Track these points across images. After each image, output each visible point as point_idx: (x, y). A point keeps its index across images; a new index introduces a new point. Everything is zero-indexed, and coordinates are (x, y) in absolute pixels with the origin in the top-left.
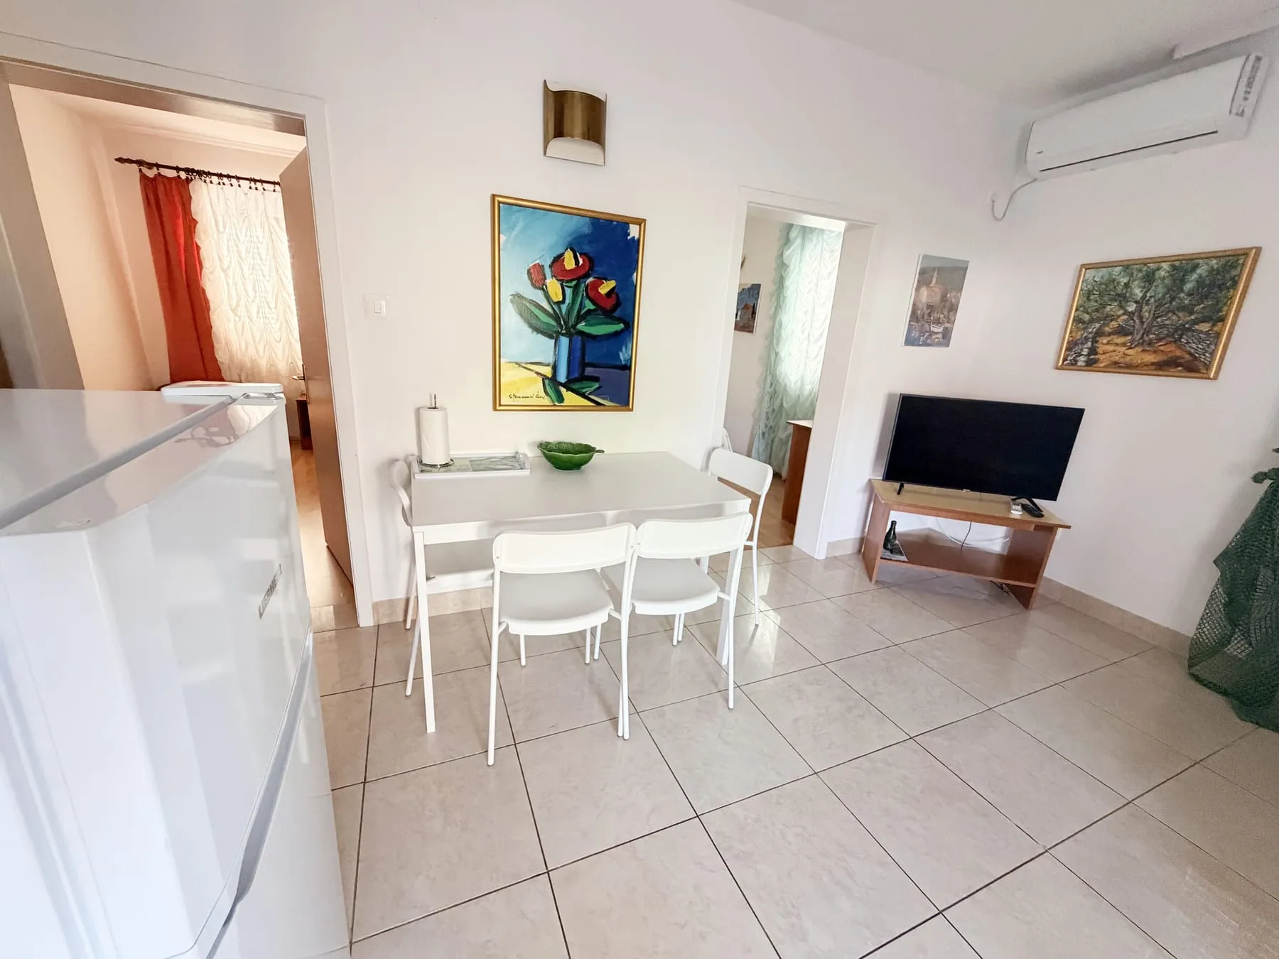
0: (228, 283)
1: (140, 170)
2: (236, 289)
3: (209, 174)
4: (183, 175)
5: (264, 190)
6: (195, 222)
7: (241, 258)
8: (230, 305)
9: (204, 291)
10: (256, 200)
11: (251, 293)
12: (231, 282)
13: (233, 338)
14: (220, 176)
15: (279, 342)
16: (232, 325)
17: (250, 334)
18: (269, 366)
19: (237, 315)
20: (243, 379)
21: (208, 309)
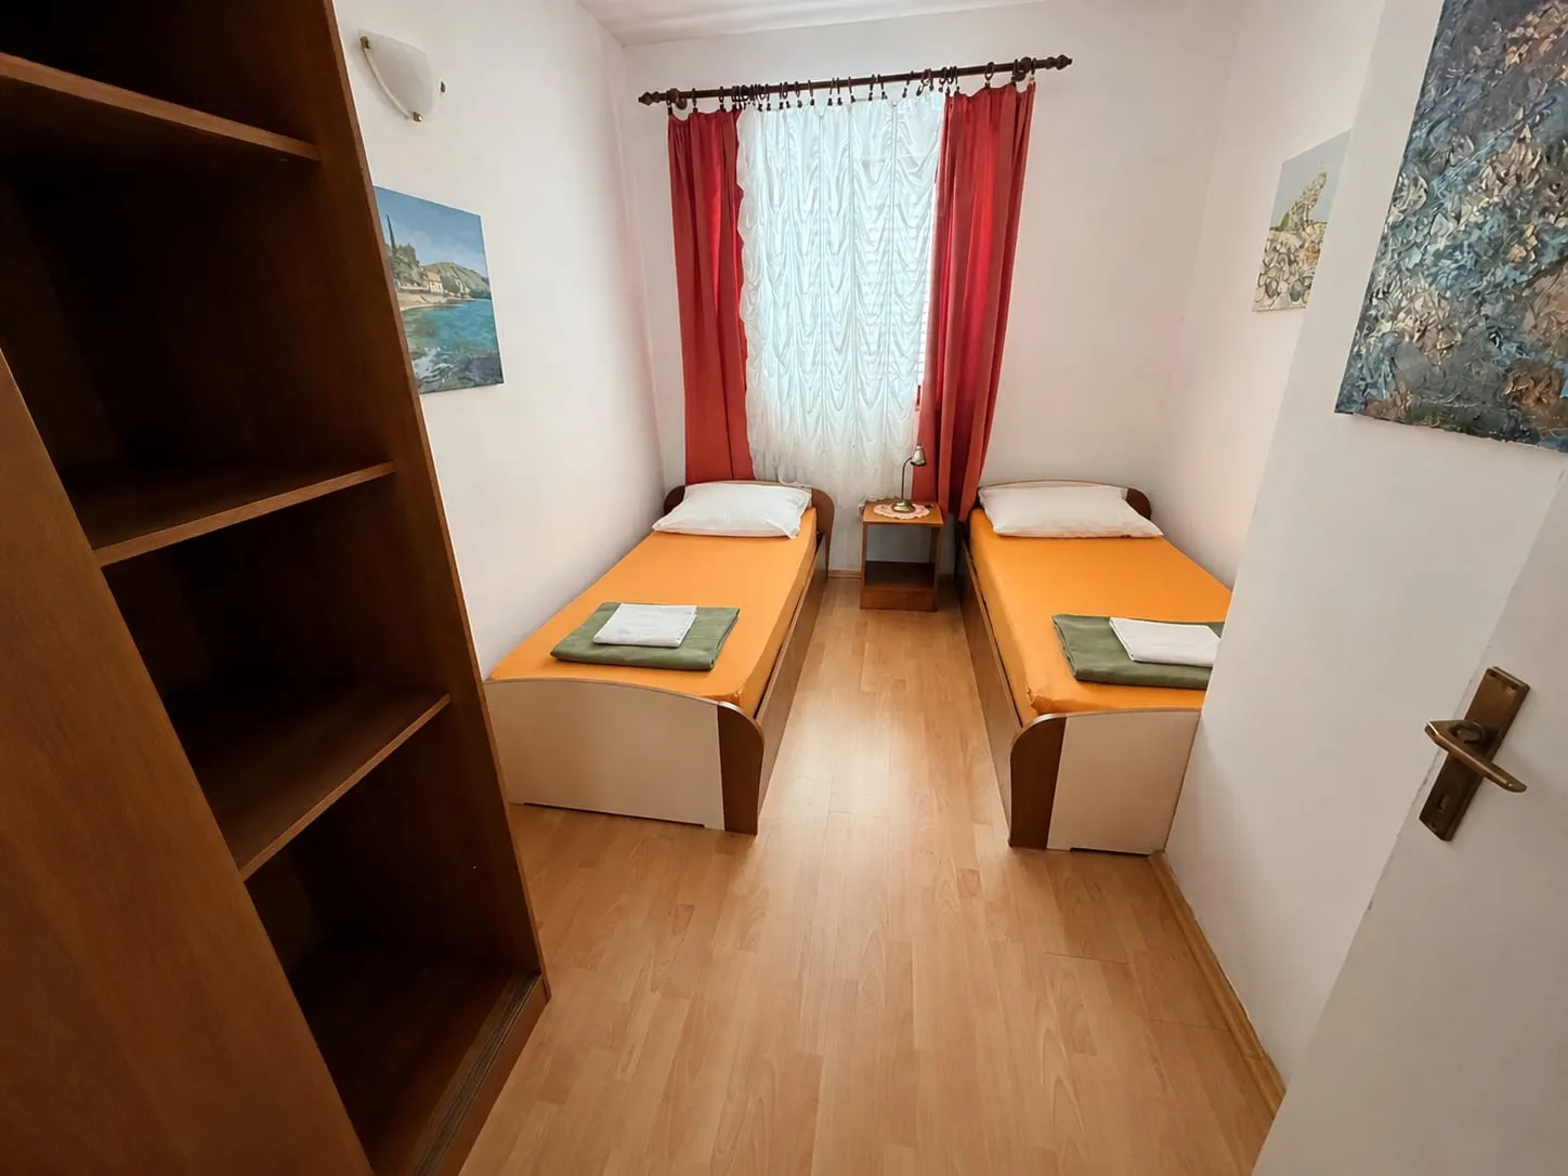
0: (775, 303)
1: (670, 110)
2: (788, 316)
3: (769, 90)
4: (728, 103)
5: (853, 100)
6: (739, 194)
7: (800, 251)
8: (776, 346)
9: (741, 325)
10: (837, 126)
11: (808, 321)
12: (781, 302)
13: (774, 402)
14: (783, 89)
15: (839, 410)
16: (774, 381)
17: (798, 397)
18: (820, 451)
19: (782, 363)
20: (780, 479)
21: (745, 356)
